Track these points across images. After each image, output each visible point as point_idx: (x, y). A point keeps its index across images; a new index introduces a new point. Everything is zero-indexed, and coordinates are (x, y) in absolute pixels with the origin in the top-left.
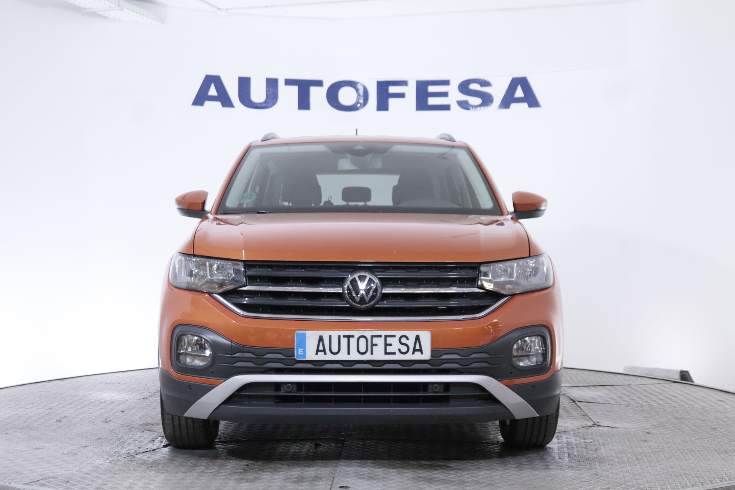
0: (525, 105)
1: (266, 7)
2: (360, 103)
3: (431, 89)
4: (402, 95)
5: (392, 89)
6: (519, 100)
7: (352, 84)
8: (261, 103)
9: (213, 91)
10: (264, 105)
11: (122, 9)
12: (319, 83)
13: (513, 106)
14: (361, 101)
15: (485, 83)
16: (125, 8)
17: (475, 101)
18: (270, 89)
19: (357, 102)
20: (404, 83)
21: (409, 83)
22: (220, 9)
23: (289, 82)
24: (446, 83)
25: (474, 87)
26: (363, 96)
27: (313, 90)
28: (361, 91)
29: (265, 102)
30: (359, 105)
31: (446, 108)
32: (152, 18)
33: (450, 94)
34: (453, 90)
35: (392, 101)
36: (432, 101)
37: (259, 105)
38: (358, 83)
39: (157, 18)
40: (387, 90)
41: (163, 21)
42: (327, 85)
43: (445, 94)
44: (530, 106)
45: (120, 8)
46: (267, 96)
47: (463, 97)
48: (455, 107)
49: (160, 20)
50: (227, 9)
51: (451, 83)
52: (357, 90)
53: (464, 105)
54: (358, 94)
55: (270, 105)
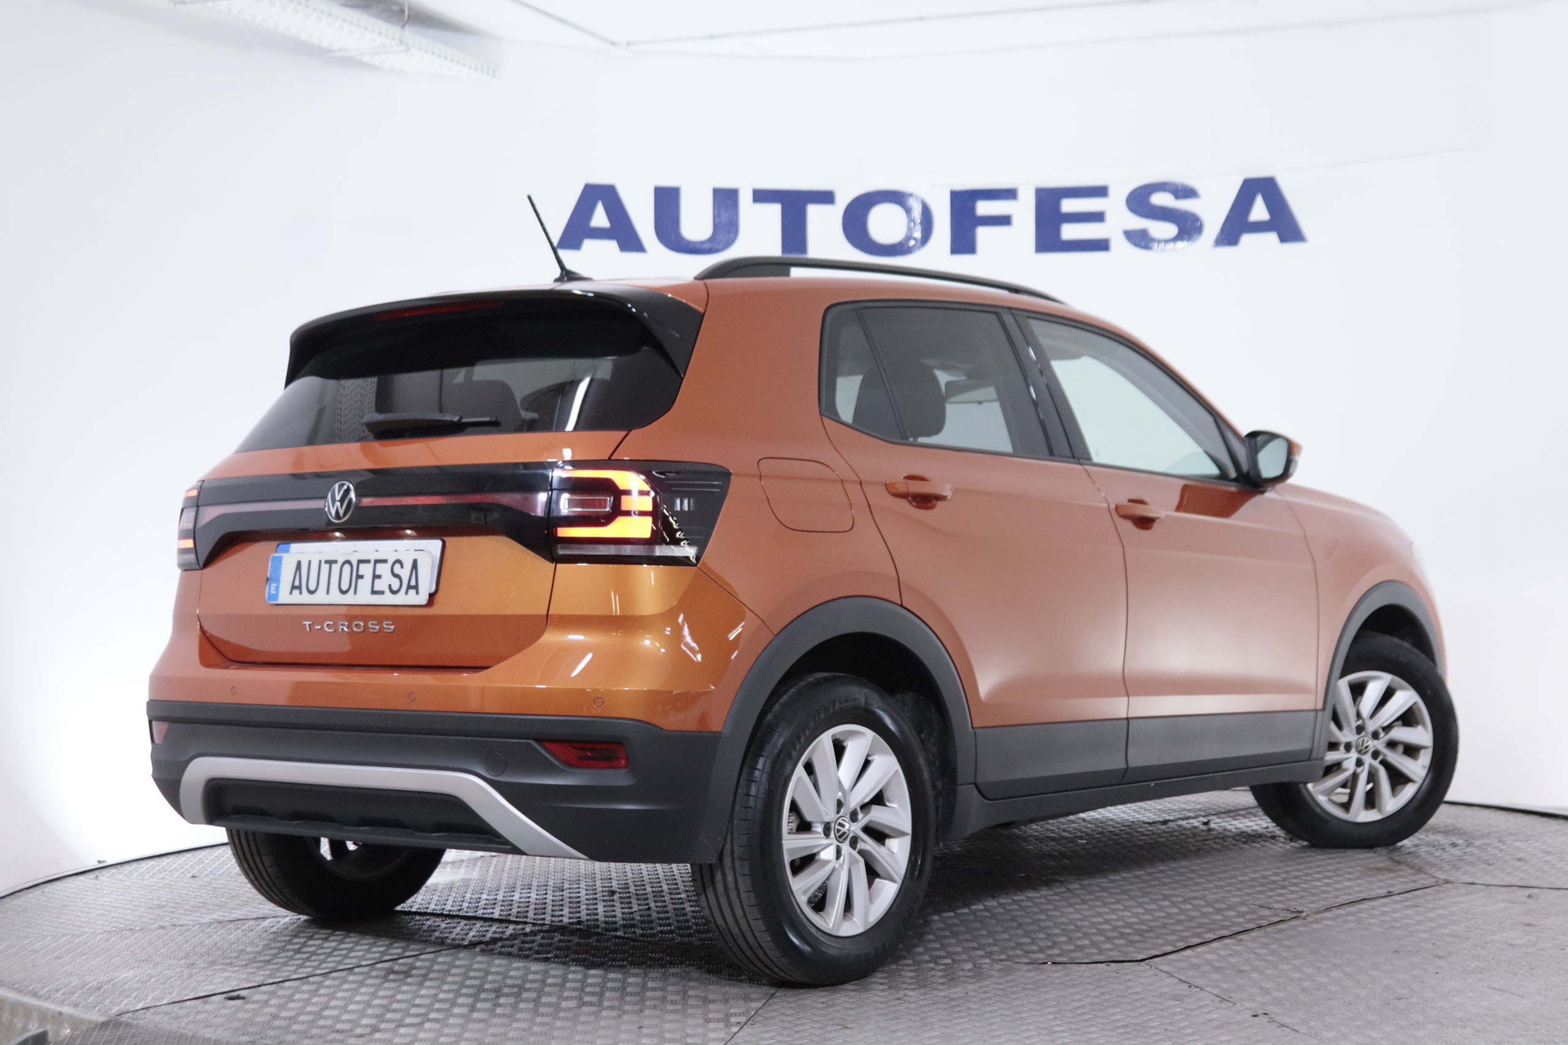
0: (1272, 237)
1: (712, 37)
2: (915, 239)
3: (1069, 206)
4: (1004, 220)
5: (984, 208)
6: (1259, 227)
7: (897, 197)
8: (702, 243)
9: (600, 218)
10: (707, 246)
11: (408, 50)
12: (826, 197)
13: (1247, 239)
14: (918, 234)
15: (1186, 192)
16: (414, 46)
17: (1164, 230)
18: (722, 211)
19: (909, 237)
20: (1009, 194)
21: (1021, 194)
22: (613, 43)
23: (762, 196)
24: (1100, 192)
25: (1160, 199)
26: (921, 223)
27: (814, 212)
28: (917, 213)
29: (712, 239)
30: (912, 243)
31: (1101, 245)
32: (470, 67)
33: (1108, 217)
34: (1115, 207)
35: (983, 234)
36: (1070, 232)
37: (698, 246)
38: (911, 195)
39: (482, 66)
40: (973, 209)
41: (494, 71)
42: (843, 201)
43: (1097, 217)
44: (1283, 239)
45: (403, 48)
46: (716, 226)
47: (1138, 223)
48: (1120, 245)
49: (488, 68)
50: (629, 44)
51: (1112, 191)
52: (908, 211)
53: (1140, 239)
54: (911, 220)
55: (721, 246)
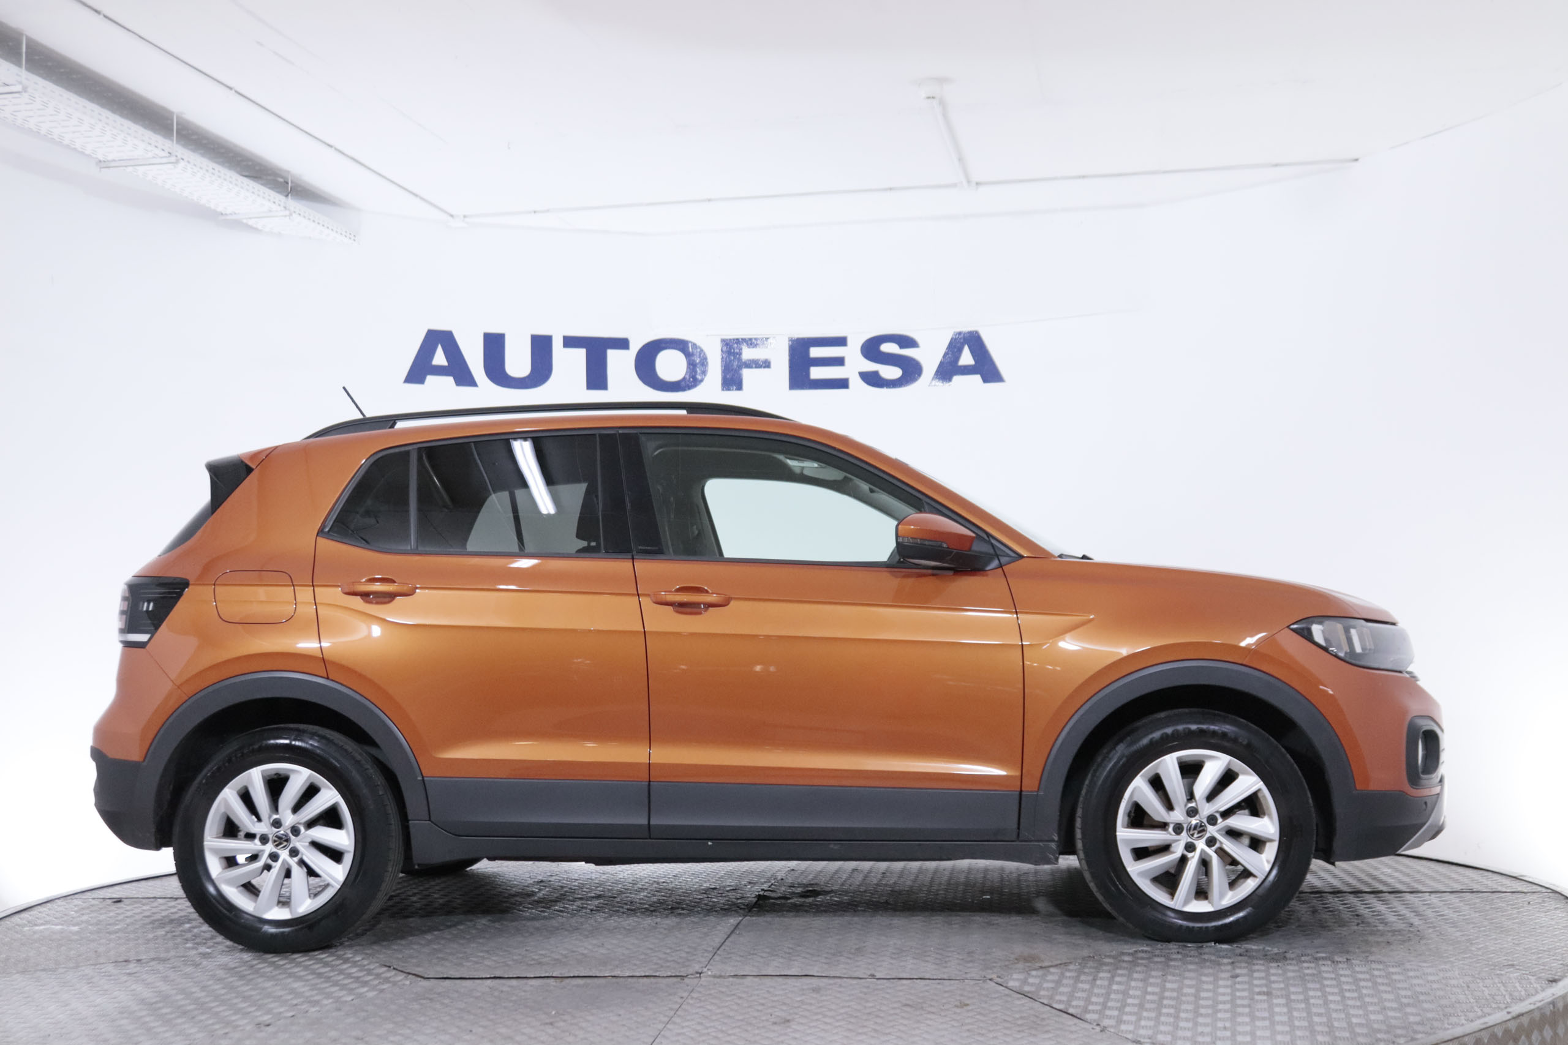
0: (977, 378)
1: (535, 212)
3: (815, 352)
4: (765, 364)
5: (748, 354)
6: (967, 370)
7: (680, 345)
8: (523, 379)
9: (440, 358)
10: (527, 382)
11: (291, 215)
12: (622, 344)
13: (956, 379)
14: (696, 374)
15: (906, 341)
16: (295, 212)
17: (891, 372)
18: (539, 354)
19: (689, 376)
21: (777, 343)
22: (452, 216)
23: (570, 342)
24: (841, 342)
25: (888, 348)
26: (698, 365)
27: (612, 355)
28: (695, 357)
29: (528, 377)
30: (690, 381)
31: (843, 384)
33: (847, 361)
34: (852, 354)
35: (747, 374)
36: (816, 373)
37: (519, 382)
38: (690, 343)
39: (346, 232)
40: (739, 354)
41: (355, 236)
42: (635, 346)
43: (839, 361)
44: (986, 380)
45: (287, 213)
46: (533, 366)
47: (870, 366)
48: (856, 382)
49: (351, 234)
50: (465, 217)
51: (850, 341)
52: (688, 355)
53: (872, 379)
54: (690, 362)
55: (537, 382)
